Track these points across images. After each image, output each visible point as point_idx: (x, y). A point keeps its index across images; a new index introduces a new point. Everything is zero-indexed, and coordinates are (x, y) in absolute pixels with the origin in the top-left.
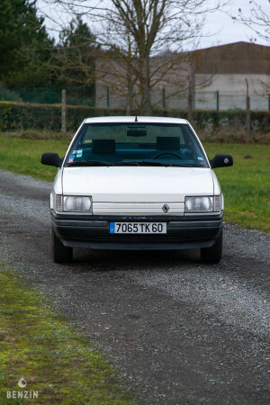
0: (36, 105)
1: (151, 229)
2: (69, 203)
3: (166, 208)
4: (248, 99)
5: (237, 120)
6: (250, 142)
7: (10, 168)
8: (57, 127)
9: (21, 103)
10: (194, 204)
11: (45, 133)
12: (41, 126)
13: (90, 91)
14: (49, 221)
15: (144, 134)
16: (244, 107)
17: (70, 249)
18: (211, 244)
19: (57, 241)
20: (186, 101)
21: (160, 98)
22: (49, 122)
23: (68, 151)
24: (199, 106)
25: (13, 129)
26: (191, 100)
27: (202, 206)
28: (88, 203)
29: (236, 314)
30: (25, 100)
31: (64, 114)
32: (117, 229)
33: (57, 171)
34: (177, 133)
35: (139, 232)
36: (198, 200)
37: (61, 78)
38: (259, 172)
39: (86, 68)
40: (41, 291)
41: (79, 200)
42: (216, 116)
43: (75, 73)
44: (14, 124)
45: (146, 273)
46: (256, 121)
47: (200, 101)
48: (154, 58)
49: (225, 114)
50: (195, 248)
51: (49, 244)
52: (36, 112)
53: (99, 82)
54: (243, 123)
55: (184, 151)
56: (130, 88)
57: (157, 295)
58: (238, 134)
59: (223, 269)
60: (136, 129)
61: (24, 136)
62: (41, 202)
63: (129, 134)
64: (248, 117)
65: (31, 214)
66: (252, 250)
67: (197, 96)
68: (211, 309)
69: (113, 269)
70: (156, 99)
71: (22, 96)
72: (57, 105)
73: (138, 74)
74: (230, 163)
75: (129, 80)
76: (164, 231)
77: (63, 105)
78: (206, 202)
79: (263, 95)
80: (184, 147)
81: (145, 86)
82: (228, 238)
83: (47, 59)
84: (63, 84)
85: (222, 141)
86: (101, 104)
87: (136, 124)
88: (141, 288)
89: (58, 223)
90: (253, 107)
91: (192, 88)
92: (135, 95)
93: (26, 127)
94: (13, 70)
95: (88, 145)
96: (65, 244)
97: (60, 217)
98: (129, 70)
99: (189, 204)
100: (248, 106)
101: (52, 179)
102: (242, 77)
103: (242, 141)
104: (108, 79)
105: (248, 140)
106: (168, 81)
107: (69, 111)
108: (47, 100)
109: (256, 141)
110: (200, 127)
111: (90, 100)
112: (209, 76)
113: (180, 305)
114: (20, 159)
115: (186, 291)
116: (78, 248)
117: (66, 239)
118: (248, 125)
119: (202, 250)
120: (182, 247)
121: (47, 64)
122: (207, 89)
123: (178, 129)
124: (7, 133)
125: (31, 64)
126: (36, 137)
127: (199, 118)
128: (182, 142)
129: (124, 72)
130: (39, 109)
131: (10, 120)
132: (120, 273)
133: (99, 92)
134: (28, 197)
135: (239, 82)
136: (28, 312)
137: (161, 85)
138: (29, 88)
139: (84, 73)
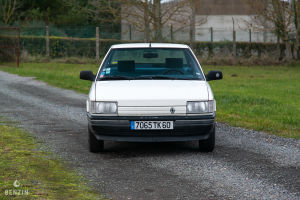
0: (77, 39)
1: (162, 126)
2: (101, 107)
3: (172, 110)
4: (234, 32)
5: (226, 48)
6: (236, 65)
7: (58, 85)
8: (92, 54)
9: (66, 38)
10: (193, 107)
11: (84, 59)
12: (81, 54)
13: (117, 29)
14: (86, 122)
15: (156, 56)
16: (231, 39)
17: (102, 141)
18: (206, 137)
19: (92, 136)
20: (188, 34)
21: (169, 33)
22: (88, 52)
23: (101, 69)
24: (198, 39)
25: (61, 56)
26: (192, 33)
27: (199, 108)
28: (114, 107)
29: (225, 188)
30: (69, 35)
31: (98, 45)
32: (136, 126)
33: (90, 87)
34: (181, 55)
35: (153, 128)
36: (196, 104)
37: (95, 19)
38: (243, 86)
39: (114, 11)
40: (80, 173)
41: (108, 105)
42: (210, 46)
43: (106, 15)
44: (61, 53)
45: (159, 158)
46: (241, 50)
47: (199, 34)
48: (164, 4)
49: (217, 44)
50: (195, 140)
51: (86, 138)
52: (77, 44)
53: (124, 21)
54: (231, 51)
55: (186, 69)
56: (147, 26)
57: (166, 174)
58: (227, 59)
59: (216, 156)
60: (150, 53)
61: (68, 62)
62: (80, 109)
63: (145, 56)
64: (235, 46)
65: (73, 117)
66: (238, 142)
67: (197, 31)
68: (206, 184)
69: (134, 156)
70: (166, 33)
71: (67, 33)
72: (92, 39)
73: (153, 16)
74: (221, 77)
75: (146, 20)
76: (172, 128)
77: (97, 39)
78: (203, 106)
79: (245, 30)
80: (186, 66)
81: (158, 24)
82: (219, 133)
83: (84, 6)
84: (97, 23)
85: (215, 64)
86: (125, 37)
87: (150, 49)
88: (155, 170)
89: (93, 123)
90: (238, 40)
91: (193, 25)
92: (150, 31)
93: (69, 55)
94: (60, 14)
95: (115, 65)
96: (98, 137)
97: (94, 118)
98: (146, 12)
99: (190, 107)
100: (234, 38)
101: (87, 92)
102: (229, 17)
103: (229, 64)
104: (131, 19)
105: (234, 62)
106: (174, 20)
107: (102, 43)
108: (85, 36)
109: (241, 64)
110: (199, 54)
111: (116, 35)
112: (205, 17)
113: (184, 181)
114: (65, 78)
115: (188, 171)
116: (108, 141)
117: (99, 134)
118: (234, 52)
119: (200, 141)
120: (185, 139)
121: (85, 9)
122: (204, 26)
123: (182, 52)
124: (56, 60)
125: (73, 9)
126: (77, 62)
127: (198, 47)
128: (185, 62)
129: (142, 14)
130: (79, 42)
131: (58, 50)
132: (140, 159)
133: (124, 28)
134: (71, 105)
135: (228, 21)
136: (70, 188)
137: (169, 23)
138: (73, 26)
139: (112, 15)
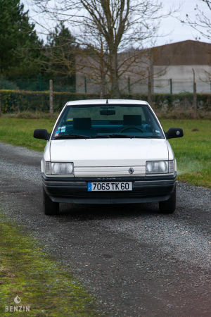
0: (30, 92)
1: (120, 187)
2: (56, 168)
3: (131, 171)
4: (195, 84)
5: (186, 101)
6: (197, 118)
7: (10, 142)
8: (46, 109)
9: (18, 91)
10: (153, 167)
11: (37, 114)
12: (34, 109)
13: (72, 81)
14: (41, 182)
15: (113, 113)
16: (191, 91)
17: (57, 204)
18: (167, 198)
19: (47, 198)
20: (147, 87)
21: (126, 85)
22: (40, 106)
23: (55, 127)
24: (156, 91)
25: (12, 111)
26: (150, 86)
27: (159, 168)
28: (70, 168)
29: (187, 252)
30: (21, 88)
31: (51, 98)
32: (93, 187)
33: (46, 143)
34: (140, 112)
35: (111, 189)
36: (156, 164)
37: (48, 71)
38: (204, 141)
39: (68, 63)
40: (34, 237)
41: (64, 166)
42: (169, 98)
43: (59, 67)
44: (13, 107)
45: (117, 221)
46: (201, 102)
47: (157, 87)
48: (121, 54)
49: (177, 97)
50: (155, 202)
51: (41, 200)
52: (30, 97)
53: (78, 73)
54: (191, 103)
55: (145, 126)
56: (103, 77)
57: (125, 238)
58: (187, 112)
59: (176, 218)
60: (107, 110)
61: (20, 117)
62: (34, 168)
63: (102, 113)
64: (195, 99)
65: (26, 177)
66: (199, 202)
67: (155, 83)
68: (168, 249)
69: (91, 219)
70: (123, 86)
71: (18, 85)
72: (46, 92)
73: (109, 68)
74: (181, 135)
75: (102, 71)
76: (130, 189)
77: (50, 92)
78: (163, 165)
79: (206, 82)
80: (145, 123)
81: (114, 76)
82: (180, 193)
83: (37, 56)
84: (50, 76)
85: (175, 118)
86: (80, 91)
87: (107, 105)
88: (113, 234)
89: (47, 184)
90: (199, 91)
91: (151, 77)
92: (106, 83)
93: (22, 110)
94: (10, 65)
95: (70, 123)
96: (53, 200)
97: (49, 179)
98: (101, 64)
99: (149, 168)
100: (195, 90)
101: (42, 150)
102: (189, 68)
103: (190, 117)
104: (86, 71)
105: (195, 116)
106: (132, 71)
107: (56, 97)
108: (38, 88)
109: (202, 118)
110: (157, 107)
111: (71, 88)
112: (164, 67)
113: (143, 246)
114: (18, 134)
115: (148, 235)
116: (64, 203)
117: (55, 197)
118: (195, 105)
119: (160, 203)
120: (145, 201)
121: (38, 60)
122: (162, 77)
123: (140, 109)
124: (7, 115)
125: (25, 60)
126: (30, 117)
127: (157, 100)
128: (144, 119)
129: (97, 65)
130: (32, 95)
131: (10, 104)
132: (96, 222)
133: (79, 81)
134: (24, 164)
135: (188, 72)
136: (25, 254)
137: (127, 74)
138: (24, 79)
139: (66, 67)
